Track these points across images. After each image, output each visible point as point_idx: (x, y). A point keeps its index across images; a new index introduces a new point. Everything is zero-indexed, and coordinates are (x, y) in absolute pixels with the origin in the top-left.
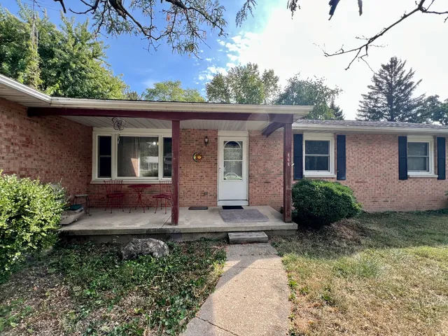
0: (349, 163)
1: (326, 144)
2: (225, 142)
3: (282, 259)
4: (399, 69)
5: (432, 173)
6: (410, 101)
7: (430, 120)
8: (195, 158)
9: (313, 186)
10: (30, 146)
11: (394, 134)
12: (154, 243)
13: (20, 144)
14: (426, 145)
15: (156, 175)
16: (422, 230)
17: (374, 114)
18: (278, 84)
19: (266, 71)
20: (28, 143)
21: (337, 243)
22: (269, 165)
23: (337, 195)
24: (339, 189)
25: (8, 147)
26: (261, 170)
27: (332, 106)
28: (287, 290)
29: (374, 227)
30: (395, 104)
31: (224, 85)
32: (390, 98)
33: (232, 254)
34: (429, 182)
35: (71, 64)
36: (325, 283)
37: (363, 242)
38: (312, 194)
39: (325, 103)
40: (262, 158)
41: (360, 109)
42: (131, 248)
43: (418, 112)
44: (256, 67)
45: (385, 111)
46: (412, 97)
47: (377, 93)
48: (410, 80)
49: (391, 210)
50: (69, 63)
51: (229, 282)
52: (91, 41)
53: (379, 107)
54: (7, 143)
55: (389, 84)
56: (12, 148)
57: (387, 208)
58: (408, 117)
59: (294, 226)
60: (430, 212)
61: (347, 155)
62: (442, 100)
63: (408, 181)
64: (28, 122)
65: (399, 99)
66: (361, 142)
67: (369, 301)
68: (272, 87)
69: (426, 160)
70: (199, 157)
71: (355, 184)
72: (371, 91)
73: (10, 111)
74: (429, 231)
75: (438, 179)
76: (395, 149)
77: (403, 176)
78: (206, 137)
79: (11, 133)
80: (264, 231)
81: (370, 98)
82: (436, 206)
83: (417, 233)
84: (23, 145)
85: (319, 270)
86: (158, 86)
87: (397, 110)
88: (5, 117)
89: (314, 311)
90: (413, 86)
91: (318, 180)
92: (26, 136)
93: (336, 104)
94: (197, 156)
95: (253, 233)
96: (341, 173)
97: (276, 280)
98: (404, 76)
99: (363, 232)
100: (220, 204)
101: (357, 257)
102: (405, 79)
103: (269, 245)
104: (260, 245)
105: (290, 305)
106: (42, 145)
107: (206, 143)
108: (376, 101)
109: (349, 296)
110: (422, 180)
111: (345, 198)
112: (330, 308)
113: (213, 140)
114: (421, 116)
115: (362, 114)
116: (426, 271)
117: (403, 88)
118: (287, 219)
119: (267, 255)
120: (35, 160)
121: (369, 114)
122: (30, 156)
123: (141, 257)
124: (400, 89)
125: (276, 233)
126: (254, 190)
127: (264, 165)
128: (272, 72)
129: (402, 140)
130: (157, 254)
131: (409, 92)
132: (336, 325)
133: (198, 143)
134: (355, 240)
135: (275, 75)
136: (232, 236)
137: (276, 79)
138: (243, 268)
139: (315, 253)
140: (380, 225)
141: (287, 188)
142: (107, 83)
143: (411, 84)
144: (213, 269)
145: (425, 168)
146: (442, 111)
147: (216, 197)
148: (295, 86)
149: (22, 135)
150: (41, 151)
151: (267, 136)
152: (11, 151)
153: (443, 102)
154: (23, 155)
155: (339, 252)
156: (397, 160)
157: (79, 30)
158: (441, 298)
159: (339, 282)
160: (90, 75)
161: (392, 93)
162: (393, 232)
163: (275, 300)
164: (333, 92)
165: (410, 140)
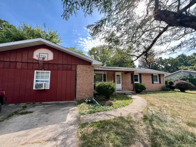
0: (142, 80)
1: (137, 75)
2: (117, 75)
5: (158, 82)
14: (157, 76)
34: (158, 84)
38: (139, 86)
46: (154, 58)
59: (135, 92)
62: (163, 58)
63: (154, 84)
66: (144, 75)
69: (157, 79)
75: (160, 83)
76: (151, 77)
77: (153, 83)
80: (131, 93)
82: (160, 89)
95: (129, 93)
96: (141, 82)
102: (152, 52)
110: (156, 84)
126: (123, 86)
129: (152, 75)
133: (111, 75)
143: (154, 54)
145: (157, 81)
146: (164, 62)
165: (154, 75)
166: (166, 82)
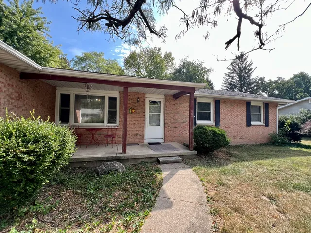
0: (221, 116)
1: (210, 104)
2: (150, 101)
3: (193, 169)
4: (245, 60)
5: (262, 123)
6: (251, 80)
7: (261, 91)
8: (130, 111)
9: (206, 129)
10: (21, 100)
11: (244, 101)
12: (118, 164)
13: (15, 98)
14: (260, 107)
15: (103, 122)
16: (258, 153)
17: (231, 86)
18: (174, 62)
19: (166, 52)
20: (19, 98)
21: (219, 161)
22: (177, 117)
23: (219, 134)
24: (219, 131)
25: (8, 100)
26: (172, 120)
27: (207, 79)
28: (200, 182)
29: (235, 152)
30: (243, 81)
31: (137, 59)
32: (240, 77)
33: (164, 169)
34: (261, 128)
35: (18, 32)
36: (218, 178)
37: (231, 159)
38: (206, 133)
39: (203, 77)
40: (172, 112)
41: (223, 82)
42: (104, 168)
43: (255, 86)
44: (160, 49)
45: (237, 84)
46: (251, 77)
47: (233, 73)
48: (251, 67)
49: (243, 144)
50: (16, 32)
51: (169, 181)
52: (35, 16)
53: (234, 82)
54: (8, 98)
55: (240, 68)
56: (10, 101)
57: (240, 142)
58: (249, 89)
59: (195, 152)
60: (261, 145)
61: (220, 112)
62: (267, 80)
63: (251, 127)
64: (20, 83)
65: (245, 78)
66: (228, 104)
67: (238, 183)
68: (170, 64)
69: (259, 115)
70: (133, 111)
71: (224, 129)
72: (230, 71)
73: (11, 75)
74: (261, 153)
75: (265, 126)
76: (245, 109)
77: (249, 124)
78: (138, 98)
79: (11, 90)
80: (179, 156)
81: (229, 76)
82: (264, 141)
83: (256, 155)
84: (17, 99)
85: (213, 173)
86: (85, 55)
87: (244, 84)
88: (8, 79)
89: (216, 189)
90: (252, 70)
91: (208, 126)
92: (18, 93)
93: (210, 78)
94: (132, 110)
95: (173, 157)
96: (217, 122)
97: (193, 179)
98: (247, 64)
99: (231, 155)
100: (146, 141)
101: (230, 166)
102: (248, 66)
103: (182, 163)
104: (178, 164)
105: (203, 188)
106: (27, 99)
107: (138, 102)
108: (233, 78)
109: (230, 182)
110: (258, 127)
111: (223, 136)
112: (222, 187)
113: (142, 100)
114: (256, 89)
115: (225, 85)
116: (261, 170)
117: (247, 71)
118: (191, 149)
119: (184, 168)
120: (23, 110)
121: (228, 86)
122: (20, 107)
123: (112, 173)
124: (245, 72)
125: (185, 157)
126: (168, 132)
127: (174, 117)
128: (170, 54)
129: (248, 104)
130: (120, 170)
131: (250, 74)
132: (226, 193)
133: (132, 101)
134: (228, 159)
135: (172, 56)
136: (161, 159)
137: (173, 59)
138: (173, 175)
139: (209, 166)
140: (238, 151)
141: (191, 131)
142: (48, 50)
143: (251, 69)
144: (156, 176)
145: (259, 120)
146: (267, 87)
147: (144, 137)
148: (186, 65)
149: (16, 92)
150: (27, 104)
151: (176, 99)
152: (10, 103)
153: (267, 81)
154: (17, 107)
155: (220, 165)
156: (246, 115)
157: (25, 6)
158: (267, 180)
159: (224, 177)
160: (34, 43)
161: (241, 74)
162: (245, 154)
163: (196, 186)
164: (208, 71)
165: (252, 104)
166: (282, 124)
